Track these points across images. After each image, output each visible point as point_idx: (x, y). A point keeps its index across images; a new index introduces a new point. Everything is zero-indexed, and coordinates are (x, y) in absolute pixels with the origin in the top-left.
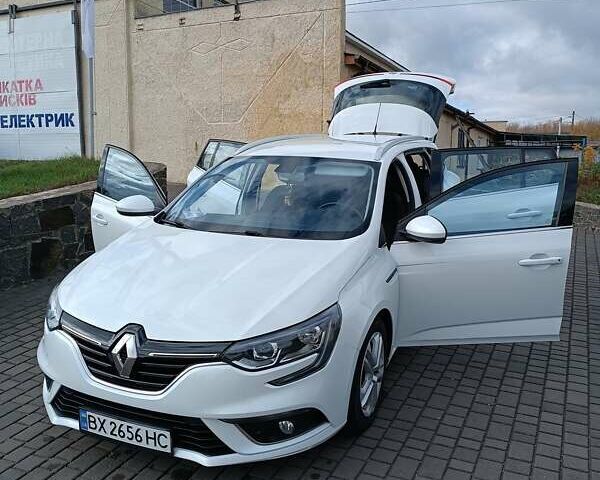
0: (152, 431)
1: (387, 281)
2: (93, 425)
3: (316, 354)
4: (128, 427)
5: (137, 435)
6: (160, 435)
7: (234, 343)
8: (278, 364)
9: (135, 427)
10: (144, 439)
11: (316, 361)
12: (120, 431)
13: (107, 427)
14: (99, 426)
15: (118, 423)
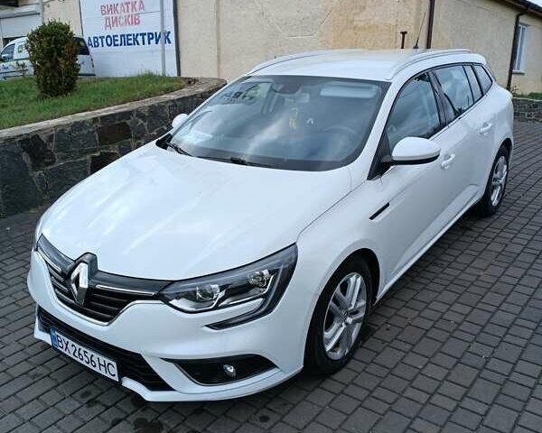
0: (103, 359)
1: (372, 218)
2: (60, 344)
3: (261, 299)
4: (85, 352)
5: (92, 361)
6: (109, 364)
7: (173, 282)
8: (216, 308)
9: (90, 353)
10: (97, 365)
11: (261, 307)
12: (79, 354)
13: (71, 348)
14: (65, 346)
15: (78, 346)
